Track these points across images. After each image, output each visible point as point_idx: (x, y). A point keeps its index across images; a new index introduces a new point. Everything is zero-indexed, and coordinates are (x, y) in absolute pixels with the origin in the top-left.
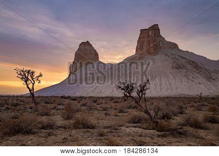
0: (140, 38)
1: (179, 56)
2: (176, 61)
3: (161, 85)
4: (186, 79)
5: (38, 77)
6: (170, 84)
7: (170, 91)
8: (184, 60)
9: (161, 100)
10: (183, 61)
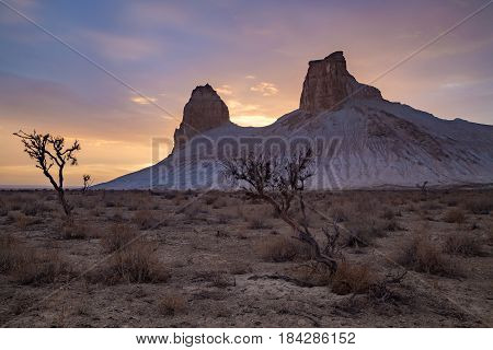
0: (307, 77)
1: (382, 112)
2: (377, 121)
3: (347, 166)
4: (395, 155)
5: (71, 150)
6: (366, 166)
7: (364, 178)
8: (392, 120)
9: (347, 196)
10: (390, 121)
